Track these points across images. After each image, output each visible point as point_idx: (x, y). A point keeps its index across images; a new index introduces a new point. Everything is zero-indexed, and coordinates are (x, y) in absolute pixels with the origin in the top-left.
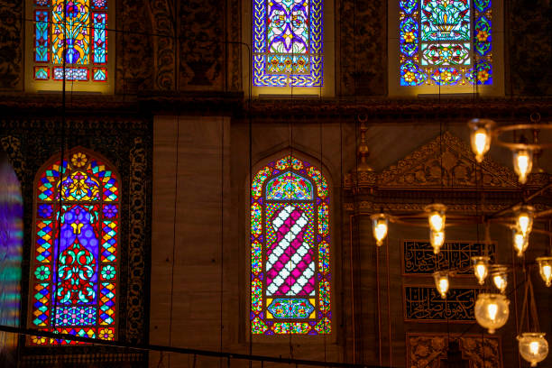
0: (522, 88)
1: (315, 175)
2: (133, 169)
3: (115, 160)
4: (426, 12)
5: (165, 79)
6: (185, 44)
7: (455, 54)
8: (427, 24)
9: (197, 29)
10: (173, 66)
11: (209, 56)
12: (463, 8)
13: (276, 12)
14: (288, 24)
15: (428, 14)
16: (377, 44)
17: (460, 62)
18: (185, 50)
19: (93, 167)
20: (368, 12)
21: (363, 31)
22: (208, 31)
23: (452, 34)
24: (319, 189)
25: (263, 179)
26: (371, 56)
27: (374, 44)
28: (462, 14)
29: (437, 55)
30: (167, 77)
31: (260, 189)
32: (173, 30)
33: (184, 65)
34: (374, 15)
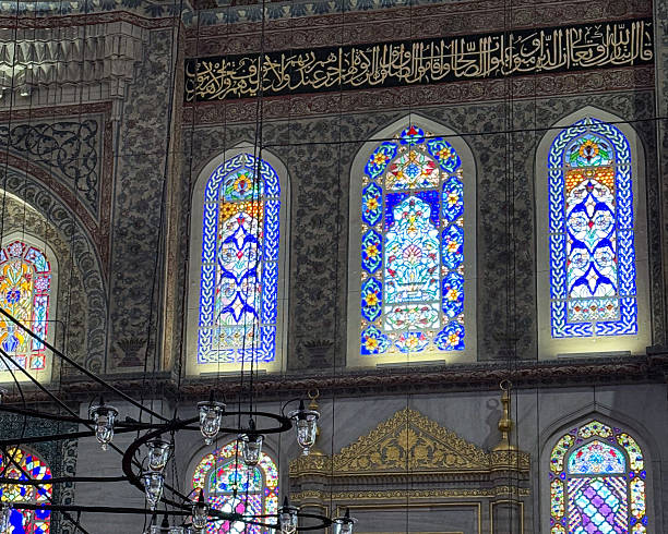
0: (496, 352)
1: (264, 462)
2: (65, 463)
3: (46, 455)
4: (390, 271)
5: (94, 362)
6: (118, 323)
7: (422, 317)
8: (392, 284)
9: (130, 305)
10: (103, 347)
11: (142, 333)
12: (431, 266)
13: (225, 280)
14: (238, 293)
15: (393, 273)
16: (335, 309)
17: (428, 325)
18: (116, 330)
19: (27, 463)
20: (327, 275)
21: (319, 295)
22: (141, 307)
23: (419, 294)
24: (268, 478)
25: (207, 468)
26: (327, 324)
27: (332, 309)
28: (431, 271)
29: (402, 319)
30: (97, 360)
31: (202, 480)
32: (105, 309)
33: (115, 345)
34: (334, 277)
